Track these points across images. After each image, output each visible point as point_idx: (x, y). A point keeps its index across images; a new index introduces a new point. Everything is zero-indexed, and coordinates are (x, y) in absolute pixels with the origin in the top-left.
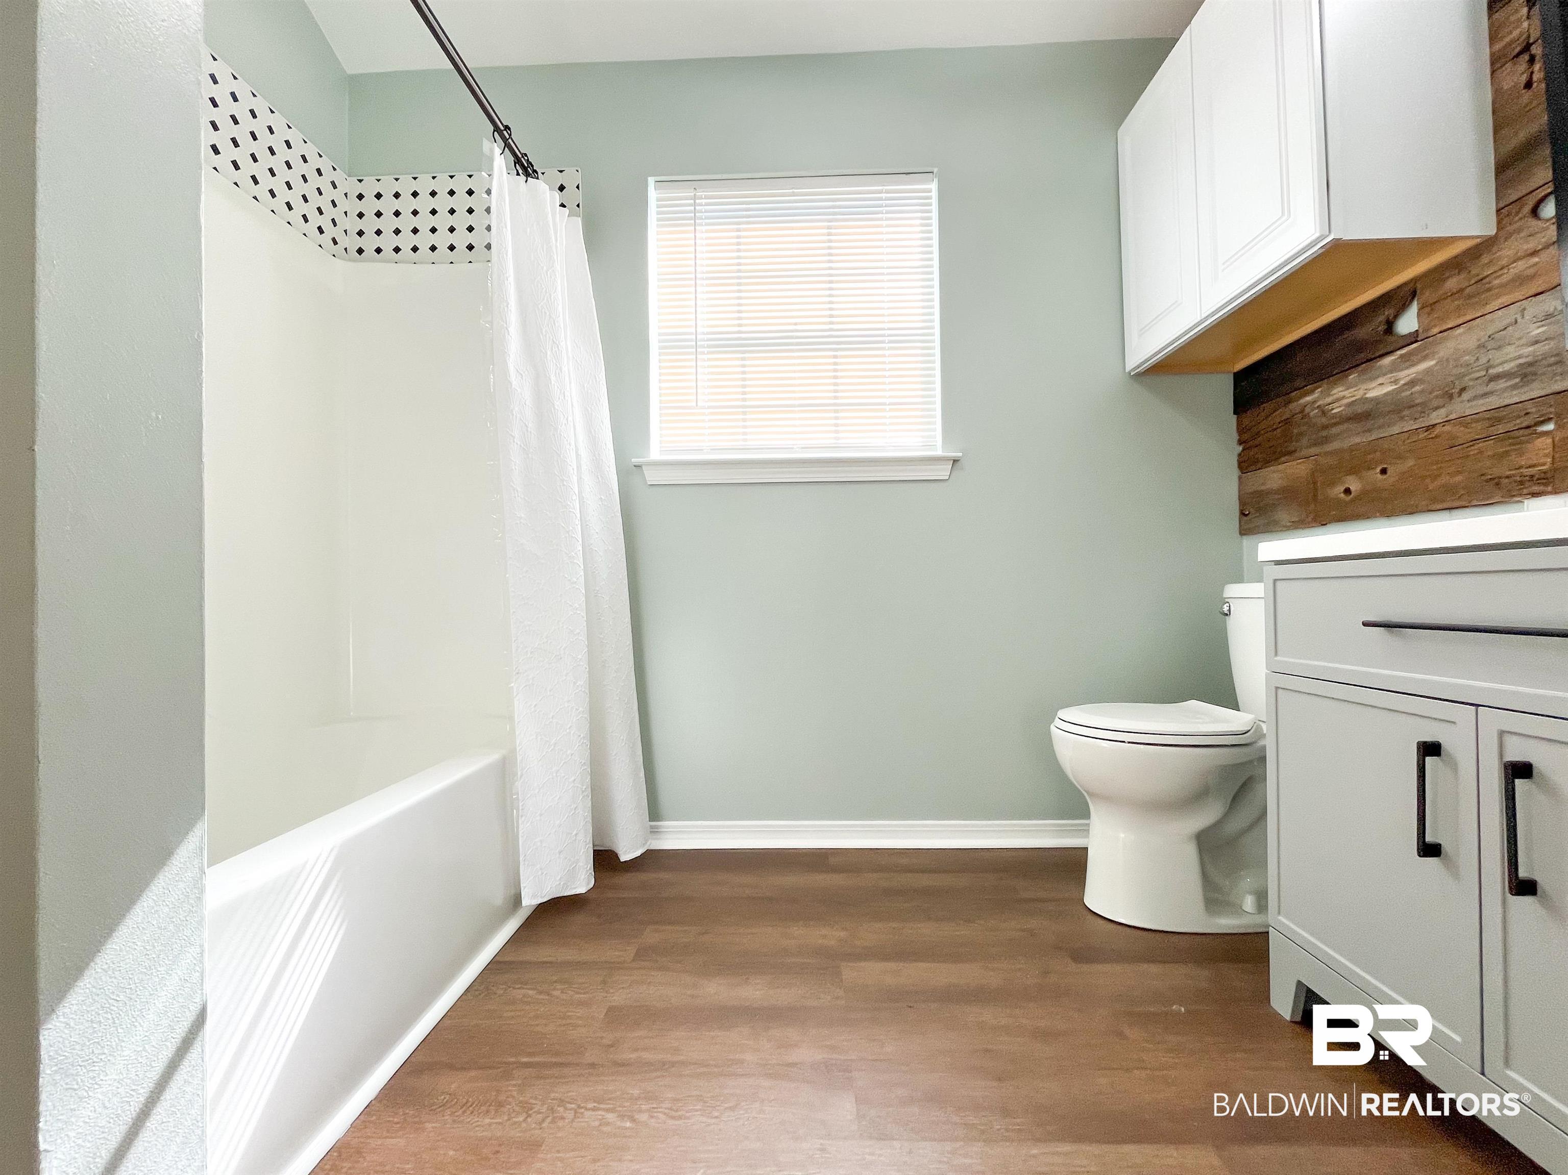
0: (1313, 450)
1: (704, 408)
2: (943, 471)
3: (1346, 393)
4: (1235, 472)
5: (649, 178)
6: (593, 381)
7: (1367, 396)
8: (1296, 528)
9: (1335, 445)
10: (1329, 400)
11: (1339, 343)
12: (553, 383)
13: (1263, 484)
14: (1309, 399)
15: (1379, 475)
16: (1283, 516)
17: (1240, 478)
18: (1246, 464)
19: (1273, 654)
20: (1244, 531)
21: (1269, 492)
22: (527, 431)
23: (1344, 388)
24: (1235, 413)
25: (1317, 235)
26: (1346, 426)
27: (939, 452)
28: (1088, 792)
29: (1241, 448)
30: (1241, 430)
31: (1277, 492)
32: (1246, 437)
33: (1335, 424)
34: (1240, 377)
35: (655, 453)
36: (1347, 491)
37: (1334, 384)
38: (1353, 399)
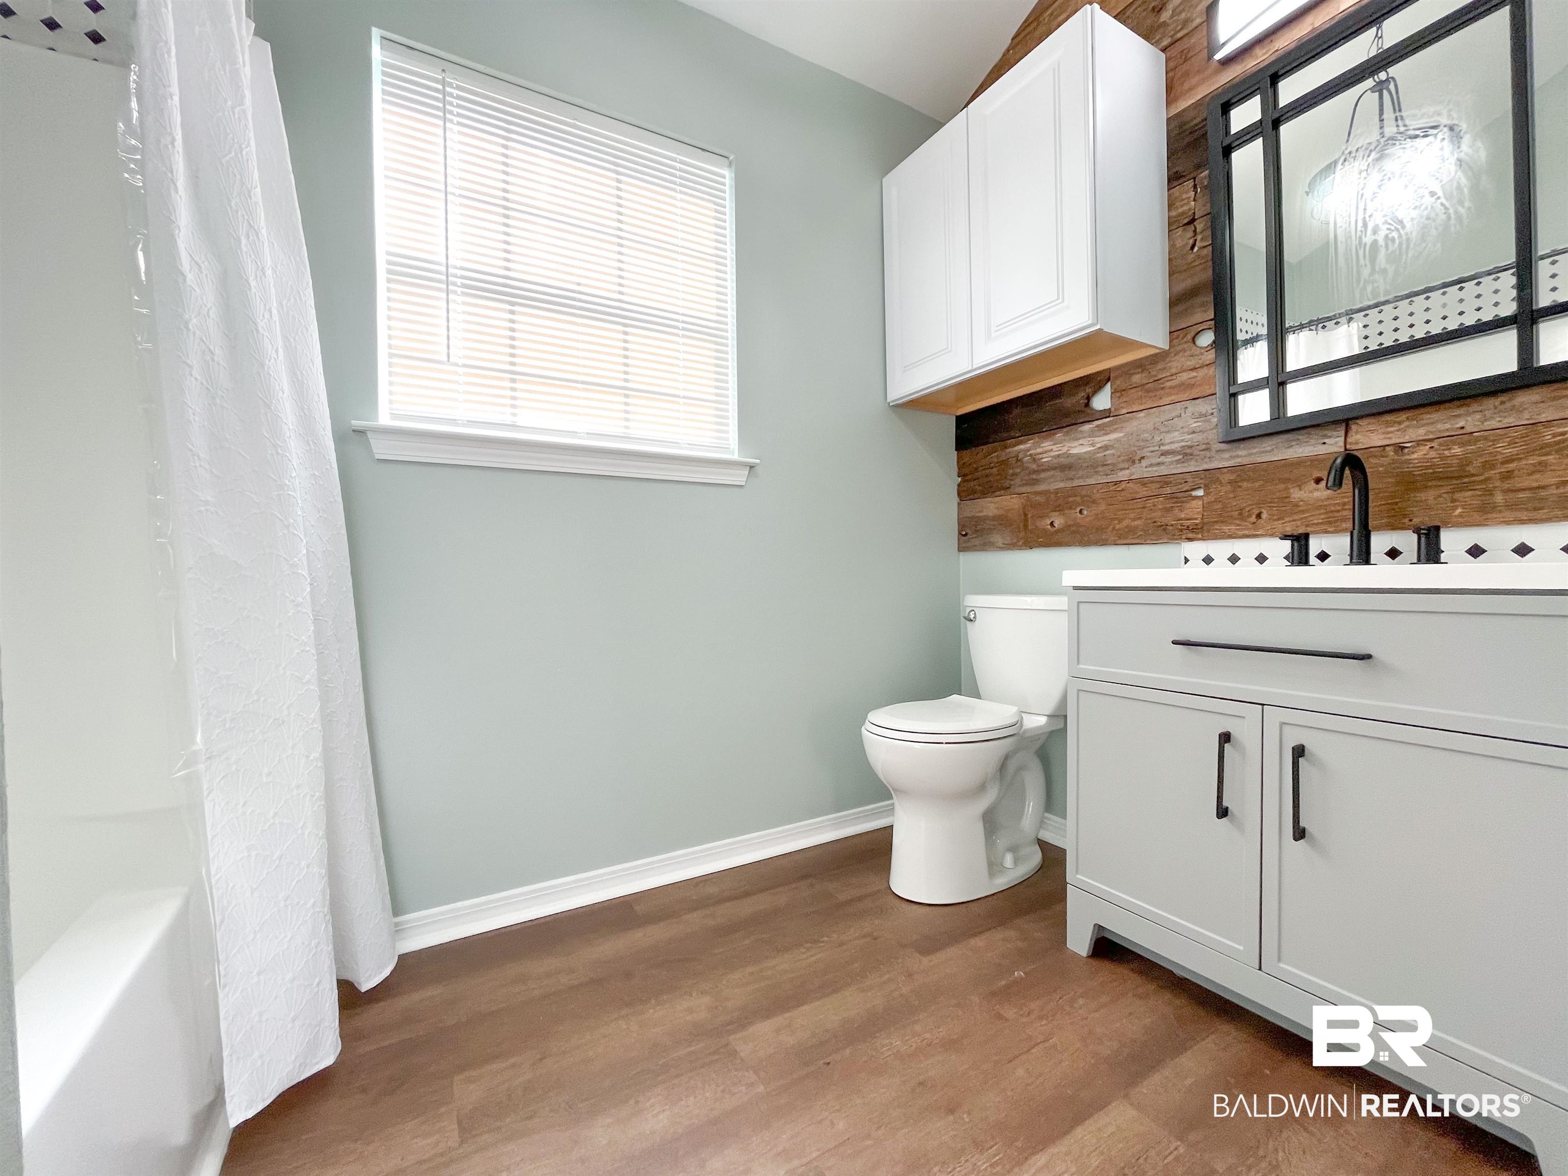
0: (1024, 489)
1: (456, 365)
2: (739, 477)
3: (1054, 448)
4: (956, 499)
5: (374, 33)
7: (1071, 452)
8: (1009, 549)
9: (1042, 487)
10: (1039, 450)
11: (1049, 406)
13: (981, 511)
14: (1022, 447)
15: (1078, 514)
16: (998, 539)
17: (959, 504)
18: (965, 493)
19: (1076, 662)
20: (961, 549)
21: (986, 518)
23: (1052, 443)
24: (957, 450)
25: (1090, 322)
26: (1052, 473)
27: (735, 457)
29: (960, 479)
30: (961, 466)
31: (994, 518)
32: (965, 472)
33: (1043, 470)
34: (961, 420)
35: (384, 419)
36: (1052, 524)
37: (1045, 438)
38: (1060, 452)
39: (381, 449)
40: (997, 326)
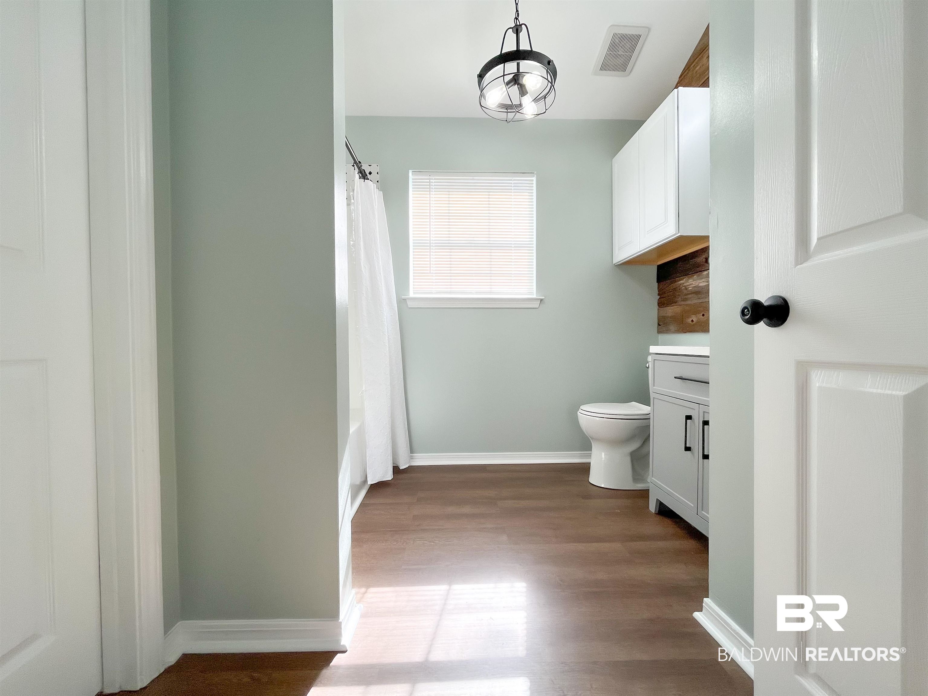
0: (683, 303)
1: (433, 273)
2: (536, 304)
3: (693, 283)
4: (656, 307)
5: (410, 170)
6: (387, 264)
7: (699, 285)
8: (676, 333)
9: (689, 302)
10: (688, 284)
11: (692, 261)
12: (377, 269)
13: (666, 314)
14: (681, 282)
15: (702, 316)
16: (672, 327)
17: (658, 309)
18: (661, 304)
19: (653, 386)
20: (659, 332)
21: (668, 317)
22: (368, 290)
23: (692, 280)
24: (657, 282)
25: (675, 233)
26: (693, 295)
27: (534, 296)
28: (591, 438)
29: (659, 297)
30: (659, 290)
31: (671, 317)
32: (661, 293)
33: (689, 294)
34: (660, 267)
35: (412, 295)
36: (692, 321)
37: (689, 278)
38: (695, 285)
39: (410, 304)
40: (647, 232)
